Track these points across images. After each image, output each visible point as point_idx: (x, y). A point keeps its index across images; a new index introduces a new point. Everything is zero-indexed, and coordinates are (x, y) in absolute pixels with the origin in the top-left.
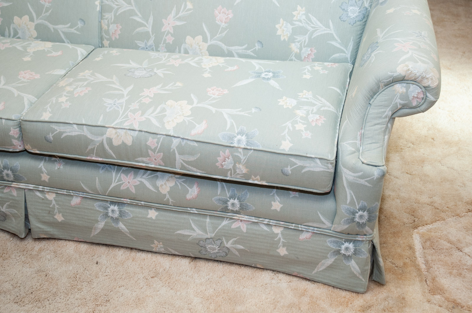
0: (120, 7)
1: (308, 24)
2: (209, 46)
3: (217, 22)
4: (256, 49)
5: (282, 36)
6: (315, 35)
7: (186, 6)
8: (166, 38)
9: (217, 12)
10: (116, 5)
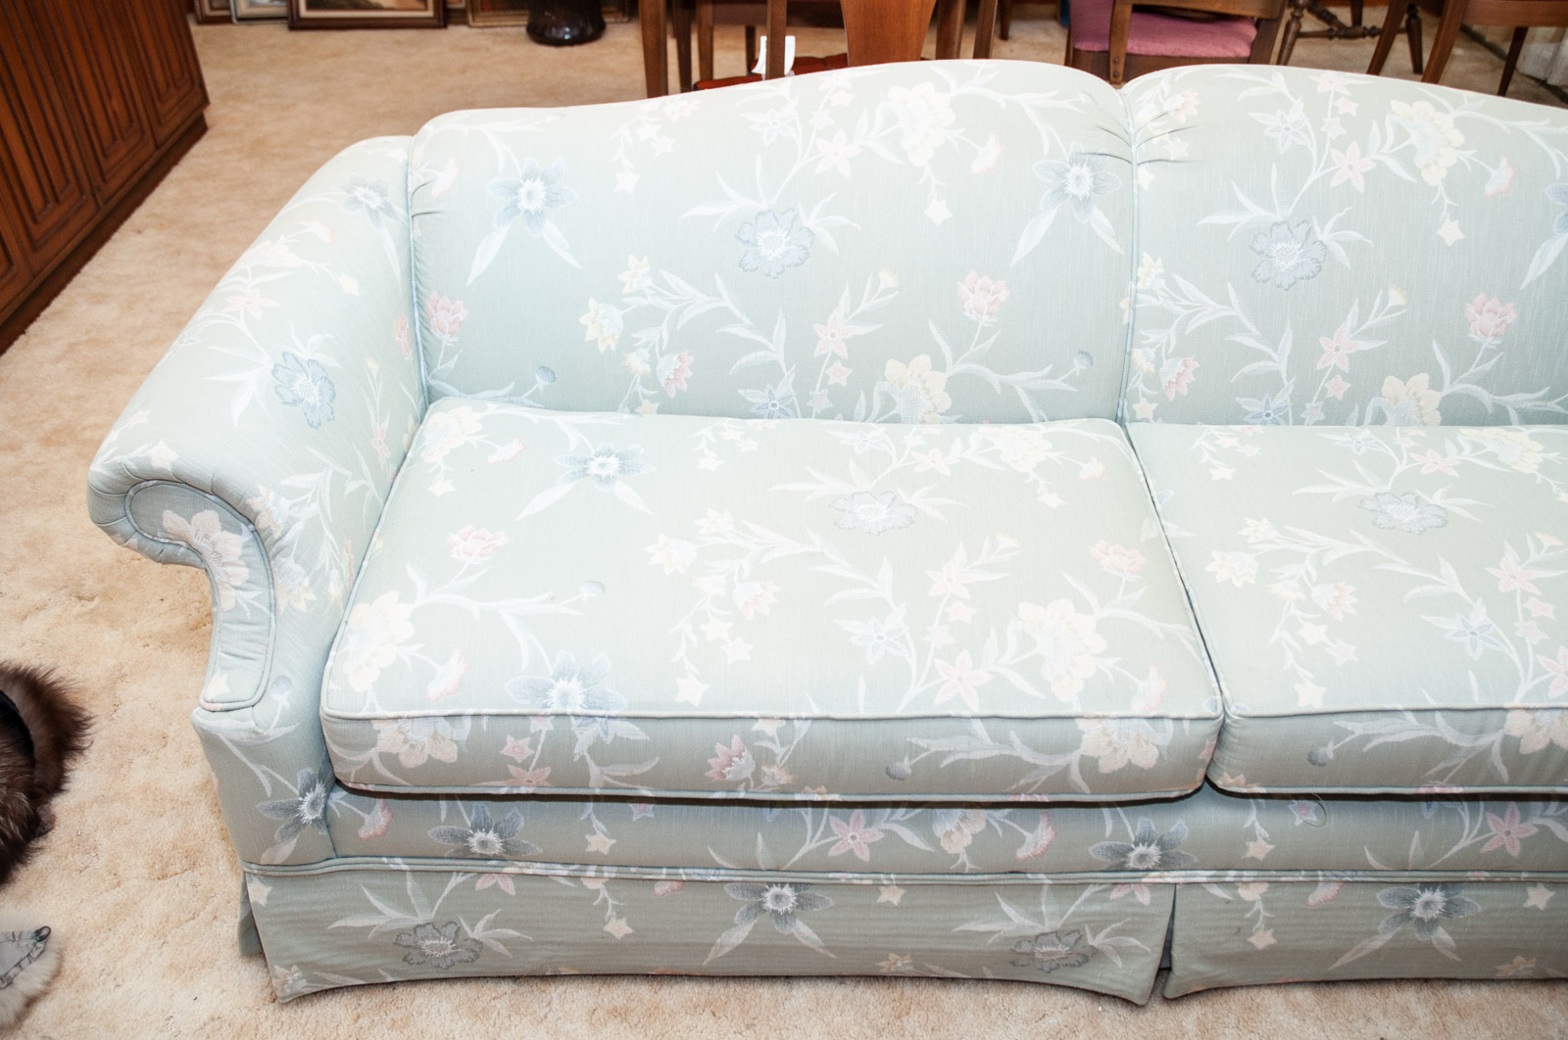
0: (1197, 313)
2: (1444, 399)
3: (1472, 335)
7: (1385, 299)
8: (1326, 386)
9: (1471, 310)
10: (1183, 307)
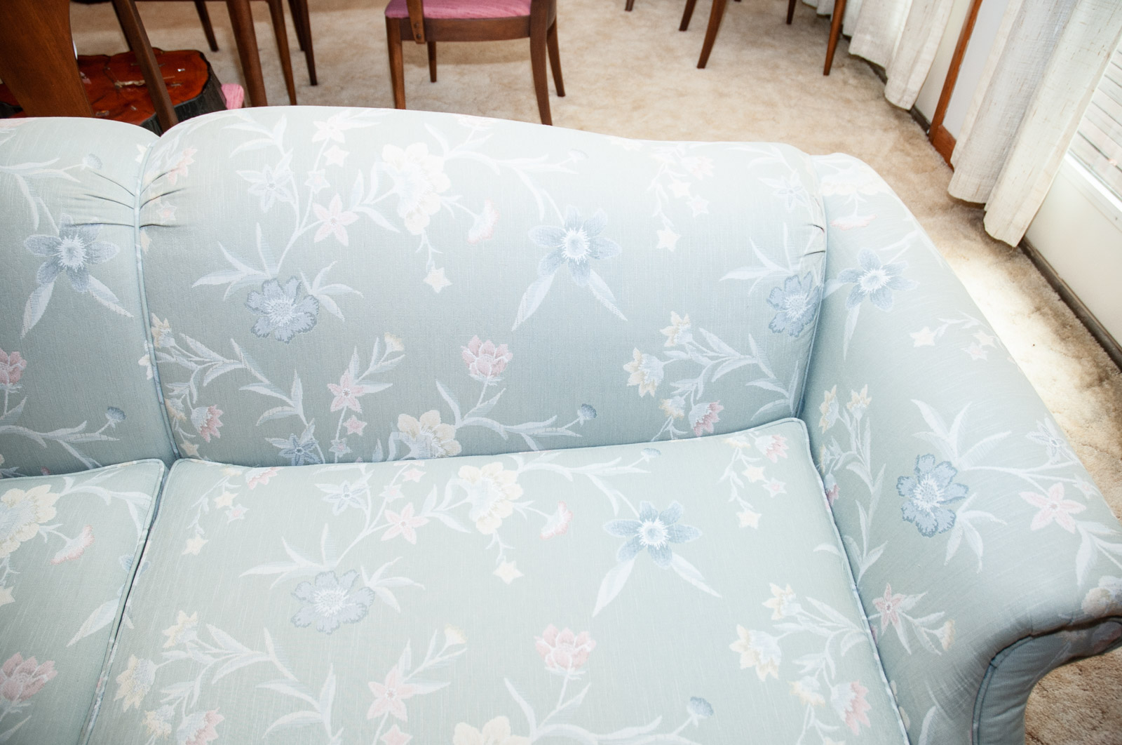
0: (210, 367)
1: (702, 352)
2: (459, 431)
3: (472, 375)
4: (578, 422)
5: (640, 387)
6: (718, 375)
7: (383, 346)
8: (345, 424)
9: (468, 352)
10: (196, 362)
